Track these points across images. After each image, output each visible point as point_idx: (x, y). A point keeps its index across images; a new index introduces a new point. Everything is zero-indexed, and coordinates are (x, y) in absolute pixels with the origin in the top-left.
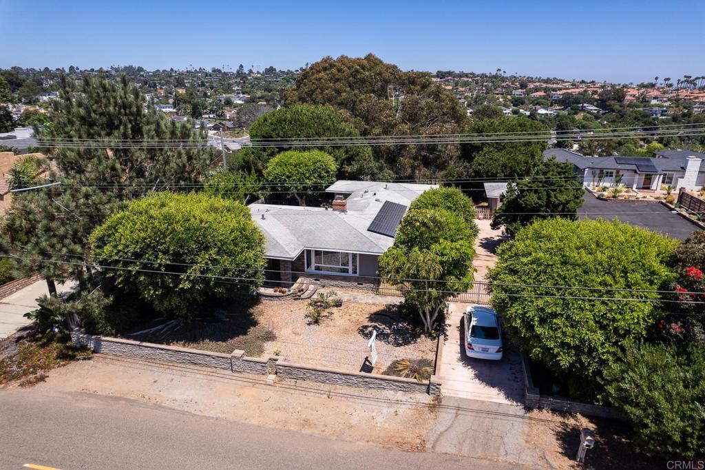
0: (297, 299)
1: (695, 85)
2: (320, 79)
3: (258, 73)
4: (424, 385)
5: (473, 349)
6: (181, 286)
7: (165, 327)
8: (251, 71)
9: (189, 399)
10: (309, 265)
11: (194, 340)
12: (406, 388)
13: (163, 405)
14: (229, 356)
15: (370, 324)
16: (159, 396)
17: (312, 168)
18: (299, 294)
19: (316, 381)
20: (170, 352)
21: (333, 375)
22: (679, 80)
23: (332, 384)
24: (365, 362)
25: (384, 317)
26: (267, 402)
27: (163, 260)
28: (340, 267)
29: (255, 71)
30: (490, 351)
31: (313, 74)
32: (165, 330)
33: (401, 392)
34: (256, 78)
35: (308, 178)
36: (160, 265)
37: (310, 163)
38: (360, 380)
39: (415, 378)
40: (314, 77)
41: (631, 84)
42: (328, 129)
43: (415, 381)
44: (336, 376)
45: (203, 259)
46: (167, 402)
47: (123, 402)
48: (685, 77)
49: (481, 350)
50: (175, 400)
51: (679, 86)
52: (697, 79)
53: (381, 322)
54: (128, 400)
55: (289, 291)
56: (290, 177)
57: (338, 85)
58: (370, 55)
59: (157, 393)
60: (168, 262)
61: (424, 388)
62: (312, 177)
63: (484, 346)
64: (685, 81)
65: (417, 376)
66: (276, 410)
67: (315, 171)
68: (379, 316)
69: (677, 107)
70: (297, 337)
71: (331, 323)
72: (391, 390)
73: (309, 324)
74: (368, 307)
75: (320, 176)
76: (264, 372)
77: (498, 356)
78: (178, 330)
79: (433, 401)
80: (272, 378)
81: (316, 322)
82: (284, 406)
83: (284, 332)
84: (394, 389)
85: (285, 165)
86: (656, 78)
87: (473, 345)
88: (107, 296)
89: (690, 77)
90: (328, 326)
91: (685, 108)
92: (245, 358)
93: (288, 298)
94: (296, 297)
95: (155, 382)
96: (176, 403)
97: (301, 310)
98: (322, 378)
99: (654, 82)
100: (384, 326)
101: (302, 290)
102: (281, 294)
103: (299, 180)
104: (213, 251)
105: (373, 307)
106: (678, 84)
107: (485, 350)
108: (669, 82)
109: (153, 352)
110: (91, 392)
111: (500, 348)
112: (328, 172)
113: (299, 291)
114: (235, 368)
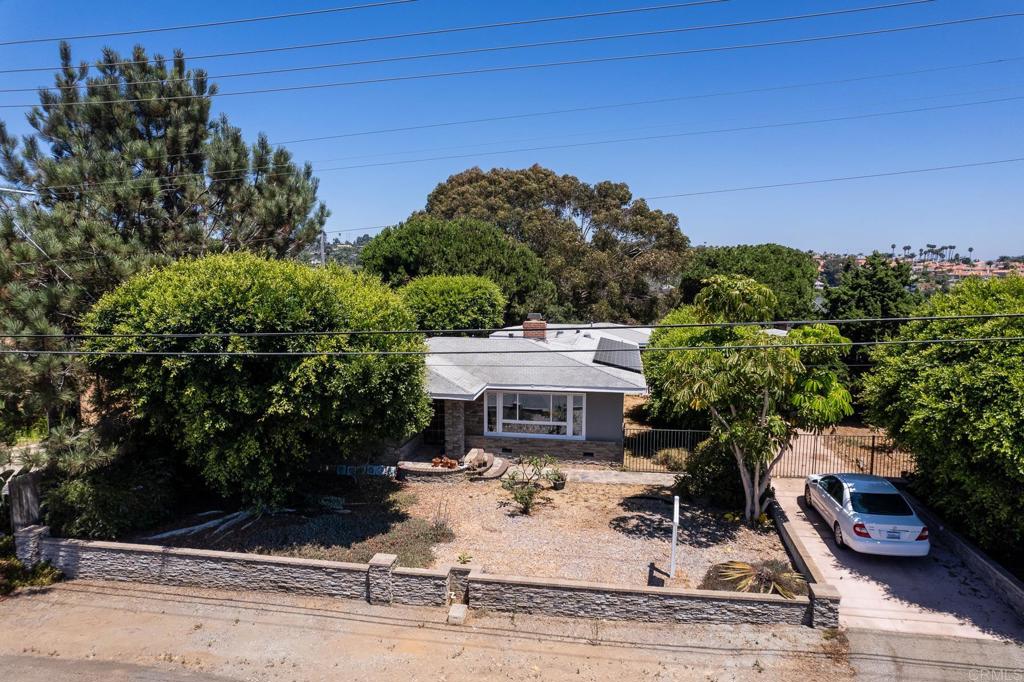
0: (476, 479)
1: (943, 256)
2: (463, 193)
3: (347, 243)
4: (799, 605)
5: (867, 535)
6: (271, 410)
7: (223, 523)
8: (337, 241)
9: (277, 660)
10: (492, 423)
11: (284, 543)
12: (758, 615)
13: (217, 673)
14: (364, 567)
15: (628, 514)
16: (207, 655)
17: (470, 296)
18: (479, 470)
19: (555, 614)
20: (233, 566)
21: (594, 596)
22: (921, 250)
23: (591, 618)
24: (651, 572)
25: (652, 502)
26: (458, 659)
27: (240, 347)
28: (551, 423)
29: (343, 241)
30: (905, 536)
31: (452, 188)
32: (221, 528)
33: (746, 626)
34: (345, 249)
35: (462, 312)
36: (233, 358)
37: (466, 290)
38: (656, 603)
39: (775, 591)
40: (456, 190)
41: (861, 254)
42: (489, 245)
43: (777, 597)
44: (602, 599)
45: (322, 350)
46: (229, 667)
47: (118, 672)
48: (928, 246)
49: (884, 536)
50: (246, 662)
51: (923, 257)
52: (943, 248)
53: (650, 509)
54: (132, 668)
55: (461, 464)
56: (434, 310)
57: (492, 200)
58: (535, 166)
59: (204, 649)
60: (250, 353)
61: (799, 612)
62: (469, 312)
63: (890, 527)
64: (929, 251)
65: (779, 588)
66: (482, 673)
67: (473, 301)
68: (643, 501)
69: (928, 281)
70: (495, 536)
71: (555, 513)
72: (725, 622)
73: (512, 515)
74: (615, 488)
75: (482, 311)
76: (439, 600)
77: (922, 549)
78: (248, 528)
79: (827, 638)
80: (458, 611)
81: (525, 512)
82: (499, 665)
83: (466, 528)
84: (732, 621)
85: (425, 293)
86: (893, 247)
87: (866, 526)
88: (104, 445)
89: (934, 246)
90: (550, 517)
91: (938, 283)
92: (400, 569)
93: (460, 477)
94: (476, 474)
95: (198, 627)
96: (248, 669)
97: (490, 496)
98: (571, 605)
99: (890, 252)
100: (659, 516)
101: (485, 464)
102: (446, 469)
103: (449, 314)
104: (343, 337)
105: (623, 488)
106: (921, 255)
107: (893, 536)
108: (911, 252)
109: (195, 568)
110: (45, 655)
111: (924, 530)
112: (493, 305)
113: (480, 466)
114: (376, 591)
